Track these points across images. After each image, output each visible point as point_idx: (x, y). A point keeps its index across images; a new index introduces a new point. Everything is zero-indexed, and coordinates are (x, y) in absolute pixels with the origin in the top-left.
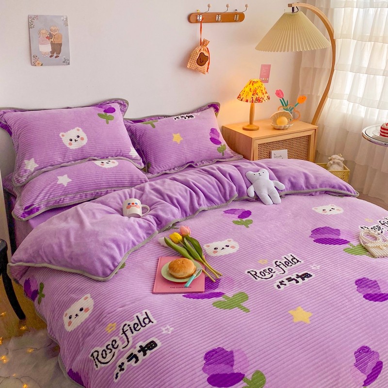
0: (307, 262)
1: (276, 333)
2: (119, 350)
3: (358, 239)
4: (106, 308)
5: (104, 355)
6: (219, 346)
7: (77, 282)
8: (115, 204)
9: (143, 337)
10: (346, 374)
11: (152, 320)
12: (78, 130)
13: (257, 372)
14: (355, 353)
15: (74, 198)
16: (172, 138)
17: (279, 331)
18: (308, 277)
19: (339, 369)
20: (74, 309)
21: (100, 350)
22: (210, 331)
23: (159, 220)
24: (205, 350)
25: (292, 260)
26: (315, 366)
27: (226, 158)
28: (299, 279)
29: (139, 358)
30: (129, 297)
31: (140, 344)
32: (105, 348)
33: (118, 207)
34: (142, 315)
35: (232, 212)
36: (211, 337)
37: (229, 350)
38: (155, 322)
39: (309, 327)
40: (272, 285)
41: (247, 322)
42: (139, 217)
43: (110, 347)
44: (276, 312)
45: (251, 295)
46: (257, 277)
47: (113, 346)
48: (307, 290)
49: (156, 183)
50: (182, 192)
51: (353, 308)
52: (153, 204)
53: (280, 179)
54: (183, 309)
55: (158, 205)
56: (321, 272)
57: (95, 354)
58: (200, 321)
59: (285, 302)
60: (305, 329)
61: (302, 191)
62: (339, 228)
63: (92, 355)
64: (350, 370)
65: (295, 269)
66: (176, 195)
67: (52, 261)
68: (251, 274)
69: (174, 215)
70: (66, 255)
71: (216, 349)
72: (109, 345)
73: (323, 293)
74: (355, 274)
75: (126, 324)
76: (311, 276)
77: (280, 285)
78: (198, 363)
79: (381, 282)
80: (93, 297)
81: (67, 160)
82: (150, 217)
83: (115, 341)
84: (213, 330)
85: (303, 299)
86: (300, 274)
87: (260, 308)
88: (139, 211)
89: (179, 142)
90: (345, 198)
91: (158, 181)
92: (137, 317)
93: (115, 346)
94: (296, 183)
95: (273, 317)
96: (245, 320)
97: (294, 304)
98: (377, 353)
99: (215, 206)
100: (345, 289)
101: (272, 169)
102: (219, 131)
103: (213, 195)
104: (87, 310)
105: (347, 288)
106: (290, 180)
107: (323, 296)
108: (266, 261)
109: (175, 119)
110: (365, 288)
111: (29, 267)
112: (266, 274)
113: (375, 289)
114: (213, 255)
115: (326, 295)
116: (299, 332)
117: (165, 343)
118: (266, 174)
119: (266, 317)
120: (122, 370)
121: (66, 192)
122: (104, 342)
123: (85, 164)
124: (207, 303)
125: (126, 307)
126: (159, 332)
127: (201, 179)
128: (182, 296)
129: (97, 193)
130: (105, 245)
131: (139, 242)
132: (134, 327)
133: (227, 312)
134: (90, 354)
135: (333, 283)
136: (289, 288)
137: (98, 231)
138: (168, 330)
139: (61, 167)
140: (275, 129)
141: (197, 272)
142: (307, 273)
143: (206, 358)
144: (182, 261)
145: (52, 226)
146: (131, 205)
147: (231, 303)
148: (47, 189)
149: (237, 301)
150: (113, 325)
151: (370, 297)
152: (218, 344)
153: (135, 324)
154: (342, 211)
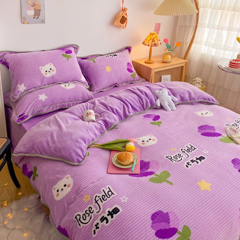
0: (200, 149)
1: (192, 198)
2: (94, 214)
3: (226, 132)
4: (82, 185)
5: (84, 218)
6: (159, 210)
8: (78, 113)
9: (109, 205)
11: (114, 192)
12: (51, 65)
15: (49, 108)
16: (105, 69)
17: (194, 197)
18: (203, 159)
20: (60, 185)
21: (81, 214)
23: (106, 123)
24: (151, 213)
25: (191, 148)
27: (136, 81)
28: (198, 161)
29: (109, 220)
30: (96, 176)
31: (108, 209)
32: (84, 213)
33: (80, 115)
34: (107, 189)
35: (148, 116)
36: (153, 203)
37: (165, 212)
38: (115, 194)
39: (211, 193)
40: (183, 165)
42: (94, 121)
43: (88, 212)
44: (189, 184)
45: (171, 172)
46: (173, 160)
47: (90, 211)
48: (205, 168)
49: (101, 99)
50: (119, 105)
51: (234, 179)
52: (102, 113)
53: (174, 95)
54: (131, 184)
55: (105, 113)
56: (210, 155)
57: (78, 217)
58: (144, 192)
59: (193, 177)
60: (209, 195)
61: (187, 102)
62: (213, 126)
63: (76, 217)
65: (194, 154)
66: (115, 106)
68: (168, 158)
69: (115, 120)
71: (158, 212)
72: (87, 210)
74: (230, 156)
75: (96, 196)
77: (188, 165)
78: (148, 223)
80: (72, 177)
81: (44, 84)
82: (101, 122)
83: (91, 207)
84: (153, 198)
85: (204, 175)
86: (198, 157)
87: (179, 182)
89: (109, 71)
90: (211, 105)
91: (102, 97)
92: (103, 190)
93: (92, 211)
94: (184, 97)
95: (188, 187)
96: (172, 191)
97: (199, 178)
99: (137, 113)
101: (169, 89)
103: (136, 105)
104: (69, 186)
105: (227, 166)
106: (180, 95)
107: (215, 172)
108: (176, 149)
109: (107, 57)
110: (238, 165)
112: (178, 158)
114: (142, 146)
116: (206, 197)
117: (125, 209)
118: (166, 92)
119: (183, 188)
120: (97, 228)
121: (44, 105)
122: (83, 208)
123: (55, 87)
124: (146, 179)
125: (95, 184)
126: (119, 201)
127: (129, 96)
128: (128, 175)
129: (63, 105)
130: (77, 142)
131: (96, 138)
132: (102, 198)
133: (160, 185)
134: (75, 217)
135: (219, 163)
136: (193, 167)
137: (71, 133)
138: (124, 199)
139: (40, 89)
140: (163, 62)
141: (135, 160)
142: (202, 157)
143: (152, 219)
144: (126, 154)
145: (40, 129)
146: (89, 114)
147: (161, 179)
148: (32, 103)
149: (163, 177)
150: (88, 197)
152: (158, 208)
153: (102, 196)
154: (212, 114)
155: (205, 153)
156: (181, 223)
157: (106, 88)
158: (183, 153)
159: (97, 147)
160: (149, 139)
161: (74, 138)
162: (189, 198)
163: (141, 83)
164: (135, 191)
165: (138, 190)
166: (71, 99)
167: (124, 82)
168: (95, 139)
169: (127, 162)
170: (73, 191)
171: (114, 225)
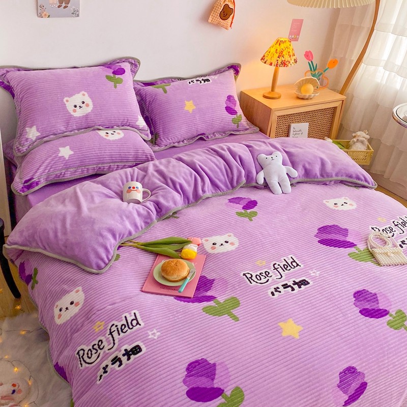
0: (307, 266)
1: (263, 346)
2: (105, 352)
4: (96, 305)
5: (90, 355)
6: (203, 357)
8: (116, 186)
9: (128, 341)
10: (328, 395)
11: (140, 322)
12: (84, 95)
13: (237, 388)
14: (340, 374)
15: (75, 172)
16: (184, 105)
17: (265, 345)
18: (305, 285)
19: (321, 390)
20: (64, 302)
21: (86, 349)
22: (196, 340)
23: (159, 207)
24: (188, 360)
25: (292, 263)
28: (296, 287)
29: (123, 362)
32: (91, 347)
33: (118, 189)
34: (131, 316)
35: (236, 201)
37: (212, 362)
38: (142, 324)
39: (296, 343)
40: (266, 291)
41: (235, 333)
42: (138, 202)
43: (96, 347)
44: (266, 323)
45: (244, 301)
46: (252, 281)
47: (99, 346)
48: (302, 300)
50: (187, 176)
52: (153, 190)
53: (294, 164)
54: (172, 312)
55: (160, 190)
56: (320, 279)
57: (81, 353)
58: (188, 327)
59: (277, 312)
61: (316, 180)
62: (347, 228)
64: (332, 390)
65: (293, 274)
66: (179, 179)
68: (246, 276)
69: (175, 203)
71: (200, 360)
72: (95, 344)
73: (317, 305)
75: (113, 325)
76: (308, 283)
77: (274, 292)
78: (179, 374)
79: (381, 296)
80: (85, 291)
81: (70, 129)
82: (150, 204)
83: (101, 341)
85: (296, 311)
86: (297, 281)
87: (250, 318)
88: (139, 196)
89: (191, 111)
90: (361, 189)
92: (125, 317)
93: (101, 347)
94: (310, 170)
95: (262, 328)
96: (232, 330)
97: (285, 315)
98: (363, 374)
99: (220, 193)
100: (341, 301)
101: (286, 152)
102: (236, 99)
103: (220, 180)
104: (77, 304)
105: (343, 301)
106: (304, 167)
107: (317, 308)
108: (264, 263)
109: (190, 83)
110: (362, 302)
111: (23, 251)
112: (262, 277)
113: (373, 304)
114: (210, 252)
115: (320, 307)
116: (286, 347)
117: (150, 349)
120: (106, 372)
121: (67, 165)
122: (91, 341)
123: (89, 135)
124: (197, 307)
125: (116, 305)
126: (145, 335)
127: (209, 161)
128: (173, 297)
129: (100, 168)
132: (121, 328)
133: (216, 319)
134: (77, 352)
135: (329, 294)
136: (283, 296)
138: (154, 334)
140: (298, 98)
142: (305, 280)
143: (188, 369)
144: (176, 263)
145: (49, 208)
146: (132, 189)
147: (222, 309)
148: (48, 161)
149: (227, 307)
150: (101, 324)
151: (366, 313)
152: (202, 354)
153: (122, 326)
154: (355, 206)
155: (312, 275)
156: (232, 382)
157: (183, 141)
158: (275, 270)
159: (134, 247)
160: (225, 242)
161: (97, 229)
162: (258, 344)
163: (250, 136)
164: (174, 324)
165: (180, 322)
166: (114, 158)
167: (219, 132)
168: (133, 232)
169: (175, 276)
170: (82, 312)
171: (128, 371)
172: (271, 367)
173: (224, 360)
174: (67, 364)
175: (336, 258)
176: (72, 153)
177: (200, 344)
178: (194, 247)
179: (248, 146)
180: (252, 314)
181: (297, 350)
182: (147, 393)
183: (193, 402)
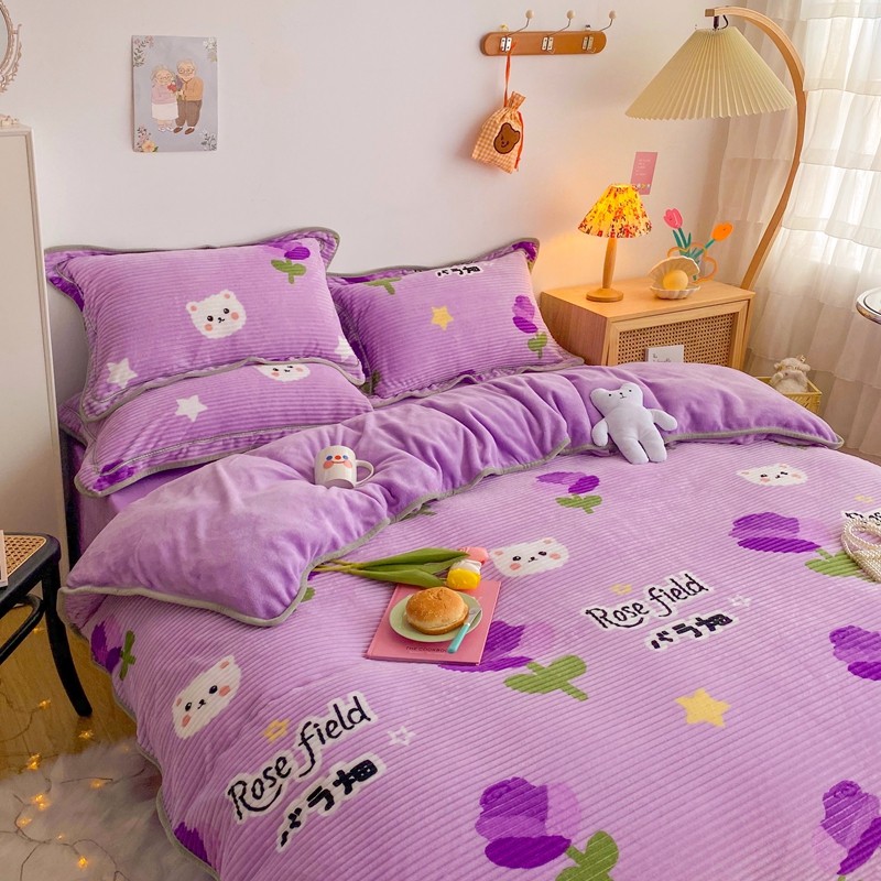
0: (722, 589)
1: (646, 746)
2: (292, 781)
3: (840, 540)
4: (268, 687)
5: (258, 792)
6: (517, 775)
7: (206, 629)
8: (299, 458)
9: (345, 753)
10: (803, 844)
11: (369, 714)
12: (228, 296)
13: (600, 835)
14: (826, 797)
16: (429, 316)
18: (724, 624)
19: (788, 833)
20: (197, 689)
21: (250, 779)
22: (497, 741)
23: (393, 495)
24: (483, 783)
25: (688, 585)
26: (732, 825)
27: (546, 364)
28: (703, 629)
29: (335, 799)
30: (321, 662)
31: (339, 766)
32: (260, 775)
33: (304, 464)
34: (347, 703)
35: (555, 478)
36: (497, 754)
37: (537, 783)
38: (374, 718)
39: (721, 735)
40: (640, 641)
41: (581, 723)
43: (272, 773)
44: (648, 701)
45: (593, 661)
46: (607, 623)
47: (278, 770)
48: (720, 652)
49: (390, 413)
50: (448, 433)
51: (823, 693)
52: (382, 460)
53: (667, 406)
54: (437, 691)
55: (392, 460)
56: (753, 612)
57: (238, 790)
58: (477, 719)
59: (669, 678)
60: (712, 739)
61: (715, 434)
62: (796, 516)
63: (232, 791)
64: (810, 834)
65: (694, 605)
66: (432, 438)
67: (156, 582)
68: (594, 615)
69: (426, 485)
70: (186, 569)
71: (509, 782)
72: (270, 768)
73: (756, 660)
74: (831, 617)
75: (309, 723)
76: (729, 621)
77: (659, 642)
78: (467, 813)
80: (240, 663)
81: (199, 365)
82: (374, 488)
83: (283, 760)
84: (503, 738)
85: (711, 673)
86: (705, 617)
87: (611, 692)
89: (444, 326)
91: (396, 409)
92: (335, 706)
93: (284, 772)
94: (702, 415)
95: (641, 710)
96: (575, 718)
97: (687, 683)
98: (875, 798)
99: (518, 466)
100: (806, 650)
101: (649, 385)
102: (534, 303)
103: (515, 439)
104: (226, 690)
105: (810, 649)
106: (689, 409)
107: (756, 667)
108: (628, 588)
109: (439, 274)
110: (852, 650)
111: (106, 596)
112: (628, 615)
113: (876, 653)
114: (510, 575)
115: (762, 664)
116: (699, 745)
117: (394, 767)
118: (635, 394)
119: (624, 711)
120: (295, 824)
121: (193, 433)
122: (260, 761)
123: (238, 374)
124: (493, 679)
125: (313, 685)
126: (382, 740)
127: (491, 404)
128: (436, 665)
129: (261, 438)
130: (274, 546)
131: (347, 542)
132: (327, 729)
133: (538, 699)
134: (228, 789)
135: (778, 637)
136: (678, 647)
137: (259, 517)
138: (401, 736)
139: (186, 379)
140: (659, 298)
141: (471, 618)
142: (721, 615)
143: (484, 801)
144: (438, 595)
146: (333, 459)
147: (548, 679)
148: (152, 426)
149: (559, 675)
150: (281, 724)
151: (864, 670)
152: (514, 769)
153: (329, 723)
154: (804, 478)
155: (735, 604)
156: (588, 821)
157: (430, 387)
158: (655, 601)
159: (344, 574)
160: (540, 553)
161: (264, 535)
162: (635, 743)
166: (290, 418)
167: (503, 368)
168: (341, 542)
169: (439, 622)
170: (237, 706)
171: (349, 816)
172: (670, 787)
173: (565, 777)
174: (207, 822)
175: (780, 572)
176: (204, 408)
177: (507, 750)
178: (474, 567)
179: (570, 378)
180: (615, 684)
181: (725, 749)
182: (395, 859)
183: (503, 869)
